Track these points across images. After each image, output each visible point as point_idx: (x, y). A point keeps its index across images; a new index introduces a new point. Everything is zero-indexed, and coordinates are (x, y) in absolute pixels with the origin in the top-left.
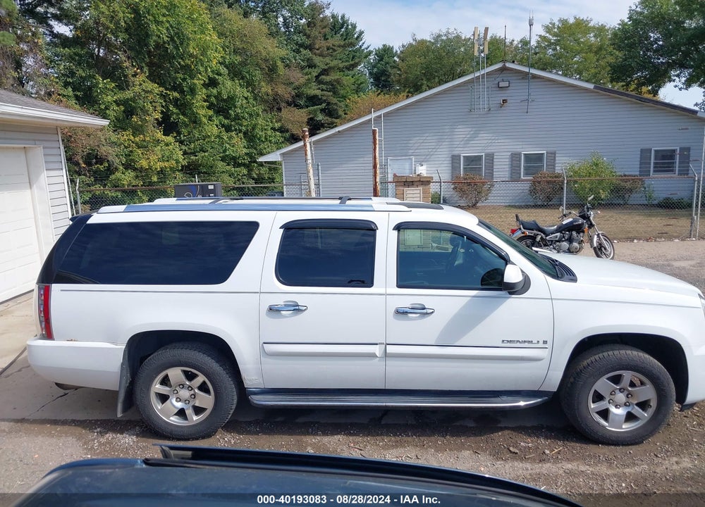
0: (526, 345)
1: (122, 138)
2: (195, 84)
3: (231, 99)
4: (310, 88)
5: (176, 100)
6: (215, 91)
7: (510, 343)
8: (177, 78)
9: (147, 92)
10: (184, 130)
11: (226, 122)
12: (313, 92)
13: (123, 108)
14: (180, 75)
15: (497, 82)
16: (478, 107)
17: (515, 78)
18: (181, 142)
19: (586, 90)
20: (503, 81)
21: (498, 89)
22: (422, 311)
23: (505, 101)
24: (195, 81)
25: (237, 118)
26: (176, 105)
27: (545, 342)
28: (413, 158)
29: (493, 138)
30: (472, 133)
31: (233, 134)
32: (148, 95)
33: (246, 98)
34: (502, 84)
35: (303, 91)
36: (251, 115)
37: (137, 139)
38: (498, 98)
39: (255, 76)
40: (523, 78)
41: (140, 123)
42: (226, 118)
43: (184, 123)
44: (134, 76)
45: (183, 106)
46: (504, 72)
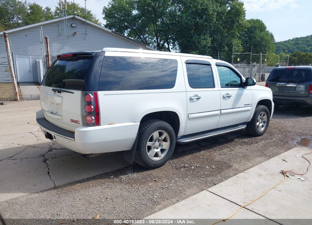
7: (245, 106)
15: (71, 24)
16: (64, 34)
17: (79, 23)
19: (108, 32)
20: (73, 23)
21: (71, 27)
23: (75, 33)
27: (251, 104)
28: (30, 56)
29: (71, 50)
30: (60, 46)
34: (73, 25)
38: (72, 32)
40: (82, 24)
46: (74, 20)
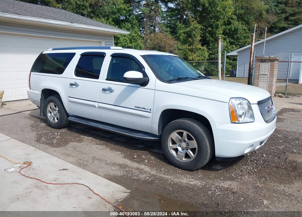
0: (143, 110)
1: (184, 47)
2: (218, 24)
3: (236, 30)
4: (281, 23)
5: (210, 31)
6: (229, 27)
7: (137, 108)
8: (211, 22)
9: (196, 28)
10: (211, 44)
11: (232, 40)
12: (283, 25)
13: (186, 35)
14: (213, 21)
18: (210, 49)
22: (110, 90)
24: (218, 23)
25: (238, 39)
26: (210, 34)
27: (150, 110)
31: (234, 46)
32: (196, 29)
33: (244, 30)
35: (277, 25)
36: (244, 37)
37: (190, 48)
39: (250, 19)
41: (192, 41)
42: (232, 39)
43: (212, 41)
44: (193, 22)
45: (212, 34)
